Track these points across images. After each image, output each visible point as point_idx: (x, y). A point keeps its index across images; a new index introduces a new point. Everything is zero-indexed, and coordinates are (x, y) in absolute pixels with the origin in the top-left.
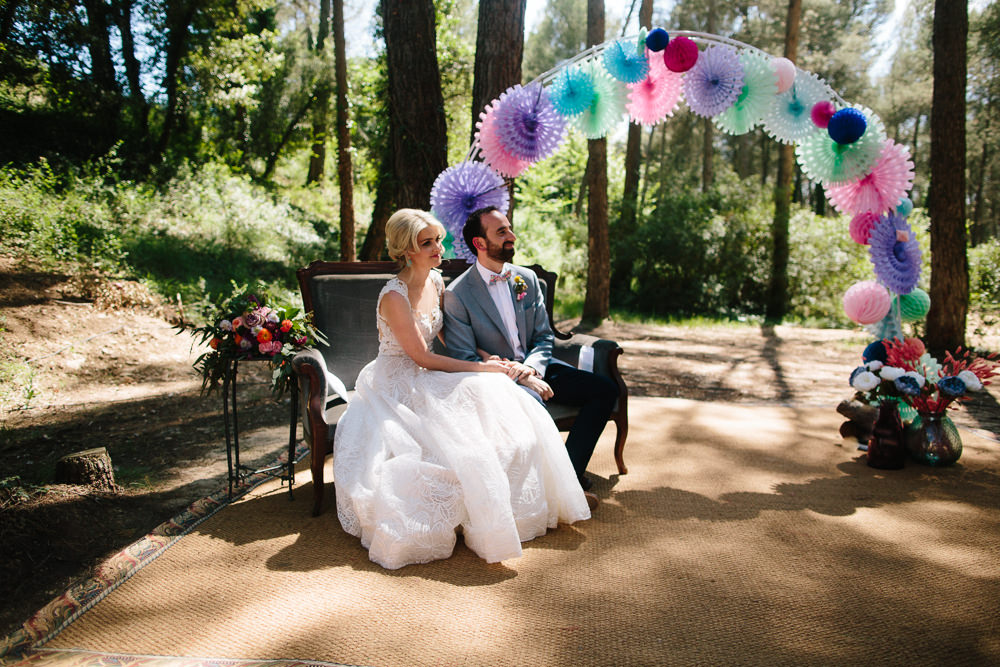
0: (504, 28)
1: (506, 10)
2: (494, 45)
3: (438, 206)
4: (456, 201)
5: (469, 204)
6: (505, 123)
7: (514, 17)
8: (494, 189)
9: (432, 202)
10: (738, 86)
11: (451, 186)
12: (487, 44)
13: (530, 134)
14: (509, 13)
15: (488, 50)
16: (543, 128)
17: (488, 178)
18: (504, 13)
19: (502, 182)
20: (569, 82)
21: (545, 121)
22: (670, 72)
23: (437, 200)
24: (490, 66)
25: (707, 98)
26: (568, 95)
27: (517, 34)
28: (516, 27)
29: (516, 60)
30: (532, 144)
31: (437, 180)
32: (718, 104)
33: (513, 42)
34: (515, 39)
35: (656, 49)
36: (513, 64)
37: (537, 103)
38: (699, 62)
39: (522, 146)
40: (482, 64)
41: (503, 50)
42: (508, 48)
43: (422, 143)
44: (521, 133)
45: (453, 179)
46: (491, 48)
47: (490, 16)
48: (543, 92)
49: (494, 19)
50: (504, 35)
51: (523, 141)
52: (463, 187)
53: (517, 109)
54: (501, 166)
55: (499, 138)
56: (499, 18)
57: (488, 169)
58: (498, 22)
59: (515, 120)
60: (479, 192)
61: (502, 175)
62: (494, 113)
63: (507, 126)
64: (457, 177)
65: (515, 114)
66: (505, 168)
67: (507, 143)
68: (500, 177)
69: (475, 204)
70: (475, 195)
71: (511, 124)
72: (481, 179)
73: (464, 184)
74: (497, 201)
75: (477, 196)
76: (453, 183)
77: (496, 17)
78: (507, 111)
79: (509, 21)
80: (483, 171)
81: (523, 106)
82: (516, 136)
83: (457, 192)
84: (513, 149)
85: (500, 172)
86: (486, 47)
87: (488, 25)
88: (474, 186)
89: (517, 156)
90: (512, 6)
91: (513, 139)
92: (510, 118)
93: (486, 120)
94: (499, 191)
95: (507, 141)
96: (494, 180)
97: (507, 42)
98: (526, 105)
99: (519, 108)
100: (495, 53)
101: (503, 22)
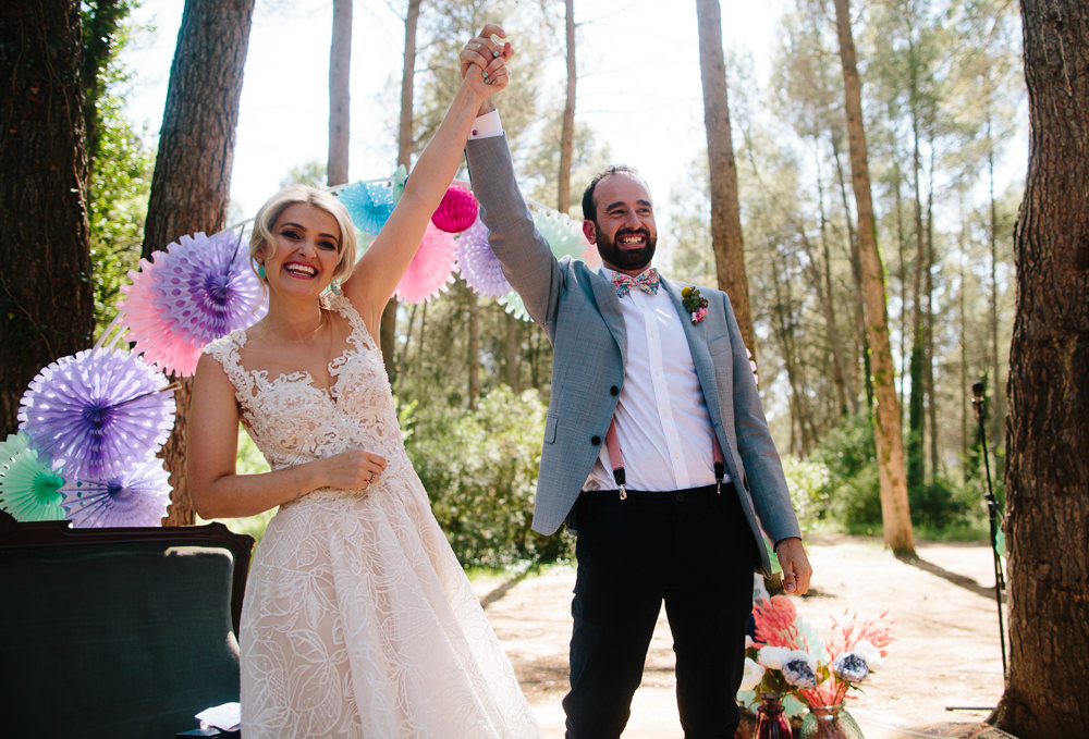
0: (197, 170)
1: (202, 147)
2: (180, 192)
3: (33, 425)
4: (73, 414)
5: (97, 420)
6: (175, 287)
7: (213, 159)
8: (149, 394)
11: (65, 389)
12: (168, 189)
13: (217, 307)
14: (205, 153)
15: (169, 198)
16: (240, 300)
17: (138, 377)
18: (198, 151)
19: (166, 383)
21: (243, 289)
22: (439, 231)
23: (33, 413)
24: (171, 221)
25: (489, 271)
27: (216, 181)
28: (216, 172)
29: (213, 215)
30: (221, 322)
31: (37, 378)
33: (211, 190)
34: (215, 188)
36: (209, 221)
37: (232, 261)
39: (202, 325)
40: (158, 217)
41: (193, 199)
42: (203, 198)
43: (44, 327)
44: (201, 305)
45: (69, 377)
46: (174, 196)
47: (176, 152)
48: (241, 246)
49: (181, 156)
50: (196, 180)
51: (206, 318)
52: (89, 391)
53: (196, 268)
54: (164, 356)
55: (162, 311)
56: (190, 157)
57: (139, 362)
58: (188, 161)
59: (192, 284)
60: (119, 399)
61: (164, 371)
62: (154, 271)
63: (178, 292)
64: (77, 374)
65: (193, 276)
66: (172, 360)
67: (177, 320)
68: (162, 376)
69: (110, 419)
70: (110, 404)
71: (185, 290)
72: (123, 378)
73: (89, 386)
74: (153, 414)
75: (115, 406)
76: (69, 384)
77: (184, 154)
78: (178, 270)
79: (205, 163)
80: (128, 365)
81: (207, 263)
82: (193, 308)
83: (75, 399)
84: (186, 329)
85: (160, 366)
86: (166, 194)
87: (172, 164)
88: (111, 389)
89: (193, 341)
90: (211, 143)
91: (187, 313)
92: (184, 280)
93: (140, 281)
94: (158, 397)
95: (175, 316)
96: (149, 380)
97: (201, 190)
98: (212, 261)
99: (201, 267)
100: (181, 204)
101: (196, 163)
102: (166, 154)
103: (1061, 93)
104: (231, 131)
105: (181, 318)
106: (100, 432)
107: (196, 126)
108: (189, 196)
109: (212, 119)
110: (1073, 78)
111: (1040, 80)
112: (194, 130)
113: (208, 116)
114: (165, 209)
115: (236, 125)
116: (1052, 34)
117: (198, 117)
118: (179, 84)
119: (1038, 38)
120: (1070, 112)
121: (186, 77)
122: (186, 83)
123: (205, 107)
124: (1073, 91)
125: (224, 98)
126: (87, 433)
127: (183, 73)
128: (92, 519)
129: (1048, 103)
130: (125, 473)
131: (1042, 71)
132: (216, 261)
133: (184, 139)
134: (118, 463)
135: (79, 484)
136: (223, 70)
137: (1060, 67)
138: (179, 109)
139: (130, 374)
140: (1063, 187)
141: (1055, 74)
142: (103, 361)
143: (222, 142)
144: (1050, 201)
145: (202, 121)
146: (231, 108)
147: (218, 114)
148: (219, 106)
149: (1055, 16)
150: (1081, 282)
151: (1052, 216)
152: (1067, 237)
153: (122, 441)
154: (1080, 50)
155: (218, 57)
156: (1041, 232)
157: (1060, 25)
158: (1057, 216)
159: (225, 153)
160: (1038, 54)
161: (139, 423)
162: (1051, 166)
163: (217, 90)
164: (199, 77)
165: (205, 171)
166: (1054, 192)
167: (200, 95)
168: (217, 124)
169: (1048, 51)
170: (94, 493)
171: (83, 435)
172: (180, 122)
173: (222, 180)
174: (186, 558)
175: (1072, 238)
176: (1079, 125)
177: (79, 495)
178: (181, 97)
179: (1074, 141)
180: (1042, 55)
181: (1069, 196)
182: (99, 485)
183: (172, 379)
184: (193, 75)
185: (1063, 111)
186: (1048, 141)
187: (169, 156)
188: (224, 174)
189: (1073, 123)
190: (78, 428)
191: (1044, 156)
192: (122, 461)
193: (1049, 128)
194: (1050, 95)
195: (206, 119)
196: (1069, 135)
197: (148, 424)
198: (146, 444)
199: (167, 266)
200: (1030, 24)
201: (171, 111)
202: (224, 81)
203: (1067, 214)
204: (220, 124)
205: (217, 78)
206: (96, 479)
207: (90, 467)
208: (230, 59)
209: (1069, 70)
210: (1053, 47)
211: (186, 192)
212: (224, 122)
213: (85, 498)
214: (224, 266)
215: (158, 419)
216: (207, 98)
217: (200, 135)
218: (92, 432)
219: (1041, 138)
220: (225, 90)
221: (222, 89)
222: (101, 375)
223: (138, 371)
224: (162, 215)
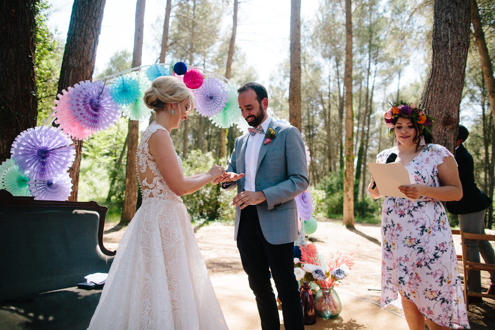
0: (83, 52)
1: (85, 43)
2: (75, 60)
3: (17, 155)
4: (32, 152)
5: (43, 155)
6: (77, 103)
7: (90, 48)
8: (65, 146)
9: (12, 152)
10: (224, 102)
11: (29, 141)
12: (70, 59)
13: (94, 112)
14: (86, 45)
15: (71, 63)
16: (104, 110)
17: (60, 139)
18: (83, 44)
19: (72, 142)
20: (123, 84)
21: (105, 105)
23: (17, 150)
24: (71, 73)
25: (206, 106)
26: (122, 91)
27: (91, 58)
28: (91, 54)
29: (89, 72)
30: (96, 119)
31: (19, 136)
32: (212, 110)
33: (88, 61)
34: (90, 61)
35: (179, 74)
36: (87, 74)
37: (101, 94)
38: (203, 85)
39: (88, 119)
40: (66, 71)
41: (81, 65)
42: (85, 64)
43: (17, 113)
44: (88, 111)
45: (32, 136)
46: (73, 62)
47: (74, 44)
48: (105, 87)
49: (76, 45)
50: (82, 56)
51: (89, 117)
52: (40, 143)
53: (86, 95)
54: (71, 131)
55: (71, 112)
56: (80, 46)
57: (61, 133)
58: (79, 48)
59: (84, 102)
60: (52, 147)
61: (71, 137)
62: (68, 95)
63: (78, 105)
64: (35, 135)
65: (85, 98)
66: (74, 133)
67: (77, 116)
68: (70, 139)
69: (49, 155)
70: (49, 149)
71: (81, 104)
72: (54, 139)
73: (40, 141)
74: (66, 154)
75: (51, 150)
76: (32, 140)
77: (78, 45)
78: (78, 95)
79: (86, 49)
80: (57, 134)
81: (90, 94)
82: (84, 112)
83: (34, 146)
84: (81, 120)
85: (70, 135)
86: (70, 61)
87: (72, 49)
88: (49, 143)
89: (84, 126)
90: (89, 41)
91: (81, 114)
92: (81, 100)
93: (62, 99)
94: (68, 148)
95: (77, 115)
96: (65, 141)
97: (84, 61)
98: (93, 93)
99: (88, 95)
100: (76, 66)
101: (82, 49)
102: (69, 44)
103: (447, 53)
104: (97, 37)
105: (79, 116)
106: (44, 160)
107: (83, 33)
108: (79, 63)
109: (90, 31)
110: (452, 47)
111: (438, 47)
112: (82, 35)
113: (88, 29)
114: (69, 67)
115: (99, 34)
116: (446, 28)
117: (84, 29)
118: (76, 14)
119: (440, 29)
120: (449, 62)
121: (79, 11)
122: (79, 14)
123: (87, 25)
124: (451, 53)
125: (95, 22)
126: (39, 160)
127: (78, 10)
128: (40, 195)
129: (441, 57)
130: (54, 178)
131: (440, 43)
132: (94, 93)
133: (78, 38)
134: (51, 173)
135: (36, 181)
136: (95, 10)
137: (448, 42)
138: (76, 25)
139: (57, 137)
140: (441, 92)
141: (445, 45)
142: (46, 131)
143: (94, 41)
144: (435, 97)
145: (86, 31)
146: (98, 27)
147: (92, 29)
148: (93, 25)
149: (449, 20)
150: (443, 131)
151: (435, 103)
152: (441, 112)
153: (53, 165)
154: (456, 36)
155: (93, 4)
156: (430, 109)
157: (450, 24)
158: (438, 104)
159: (95, 45)
160: (439, 36)
161: (61, 158)
162: (438, 83)
163: (92, 18)
164: (85, 12)
165: (86, 53)
166: (437, 94)
167: (85, 19)
168: (92, 33)
169: (444, 35)
170: (42, 185)
171: (37, 161)
172: (76, 30)
173: (93, 57)
174: (81, 214)
175: (443, 113)
176: (452, 67)
177: (35, 185)
178: (77, 20)
179: (449, 74)
180: (441, 36)
181: (444, 96)
182: (44, 182)
183: (74, 140)
184: (82, 11)
185: (446, 61)
186: (438, 72)
187: (71, 45)
188: (94, 55)
189: (449, 66)
190: (36, 158)
191: (436, 79)
192: (53, 173)
193: (439, 67)
194: (442, 54)
195: (87, 30)
196: (447, 71)
197: (64, 158)
198: (63, 167)
199: (74, 94)
200: (437, 23)
201: (72, 26)
202: (95, 14)
203: (441, 103)
204: (93, 33)
205: (92, 13)
206: (42, 179)
207: (40, 174)
208: (98, 5)
209: (451, 44)
210: (445, 33)
211: (78, 61)
212: (95, 32)
213: (38, 187)
214: (97, 95)
215: (68, 157)
216: (88, 21)
217: (85, 37)
218: (41, 160)
219: (435, 71)
220: (96, 19)
221: (94, 18)
222: (45, 137)
223: (60, 136)
224: (68, 70)
